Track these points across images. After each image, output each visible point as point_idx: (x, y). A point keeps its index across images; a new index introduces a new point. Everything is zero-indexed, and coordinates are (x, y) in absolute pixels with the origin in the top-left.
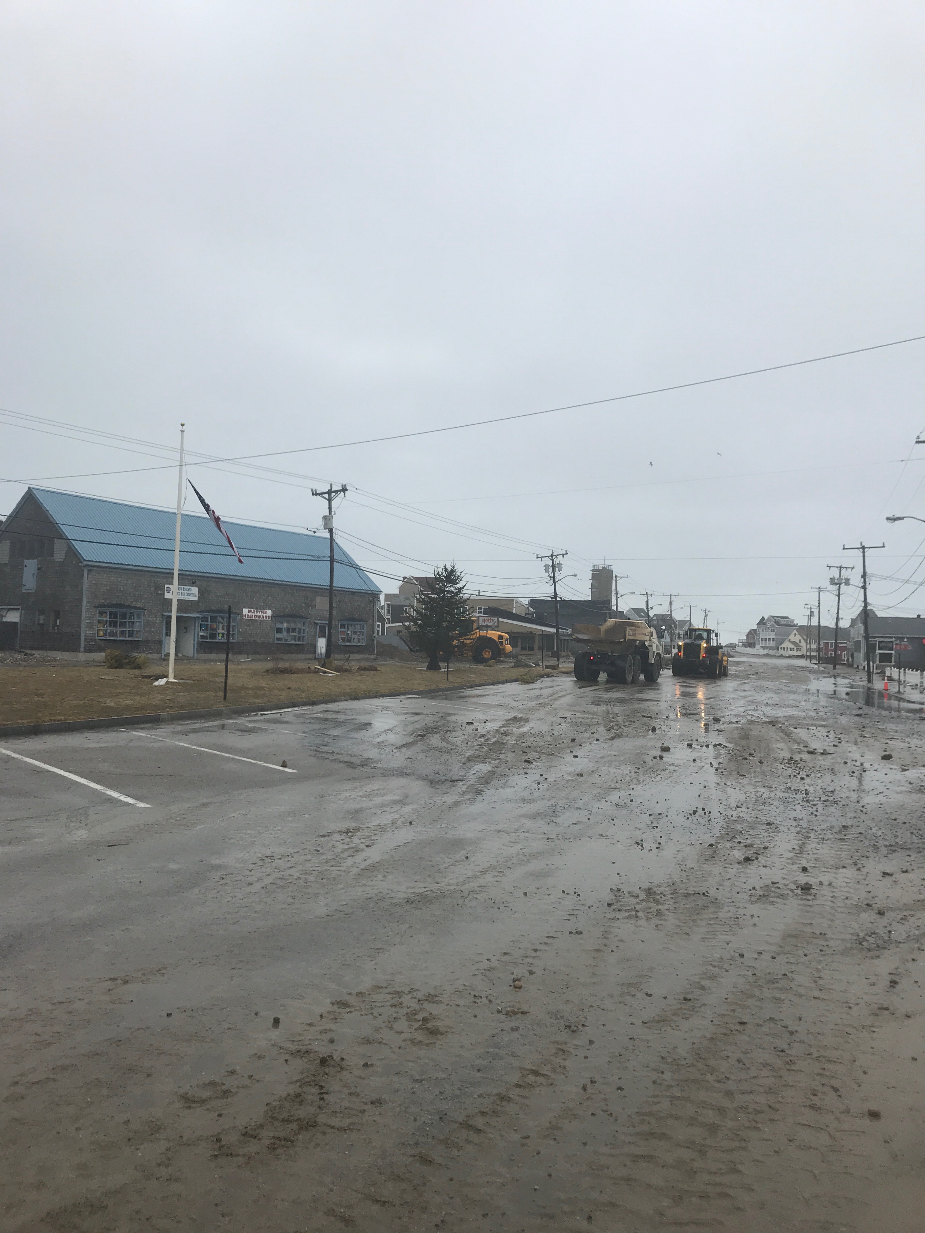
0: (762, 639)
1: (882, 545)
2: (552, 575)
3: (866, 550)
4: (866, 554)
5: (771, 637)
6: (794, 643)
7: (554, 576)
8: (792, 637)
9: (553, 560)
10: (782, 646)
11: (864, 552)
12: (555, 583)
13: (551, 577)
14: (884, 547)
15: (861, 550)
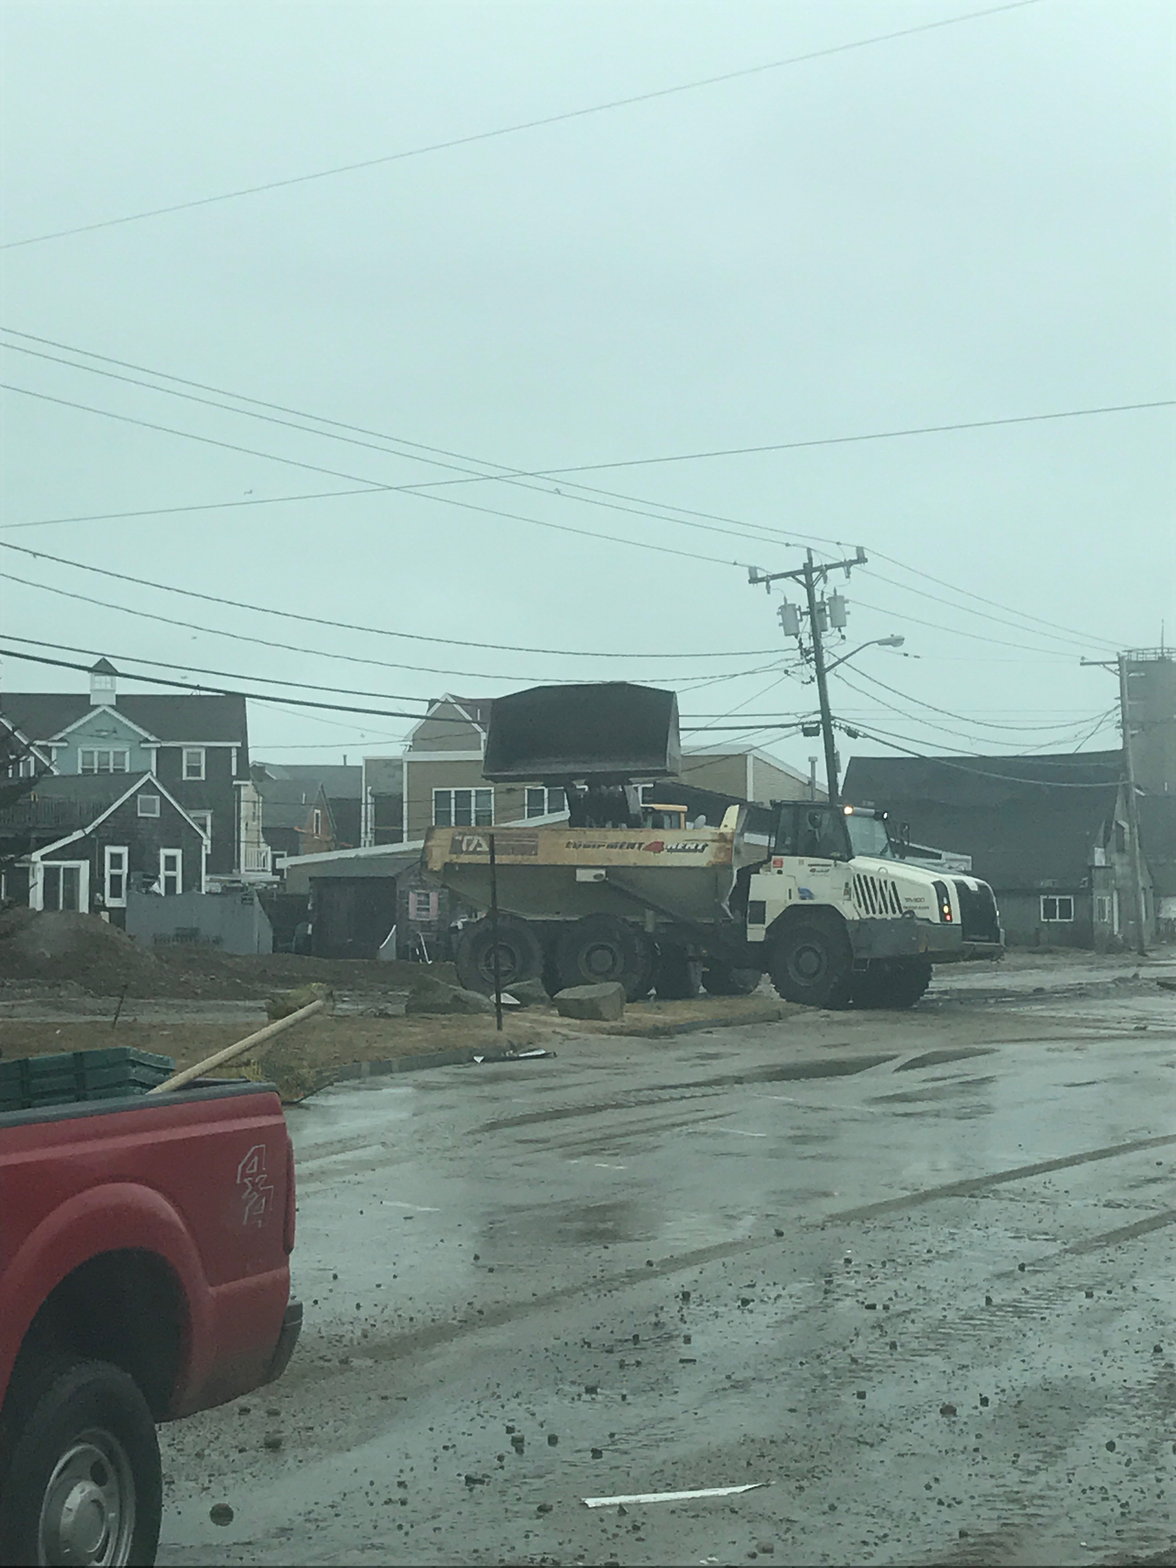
2: (808, 643)
7: (818, 647)
9: (809, 587)
12: (821, 673)
13: (805, 652)
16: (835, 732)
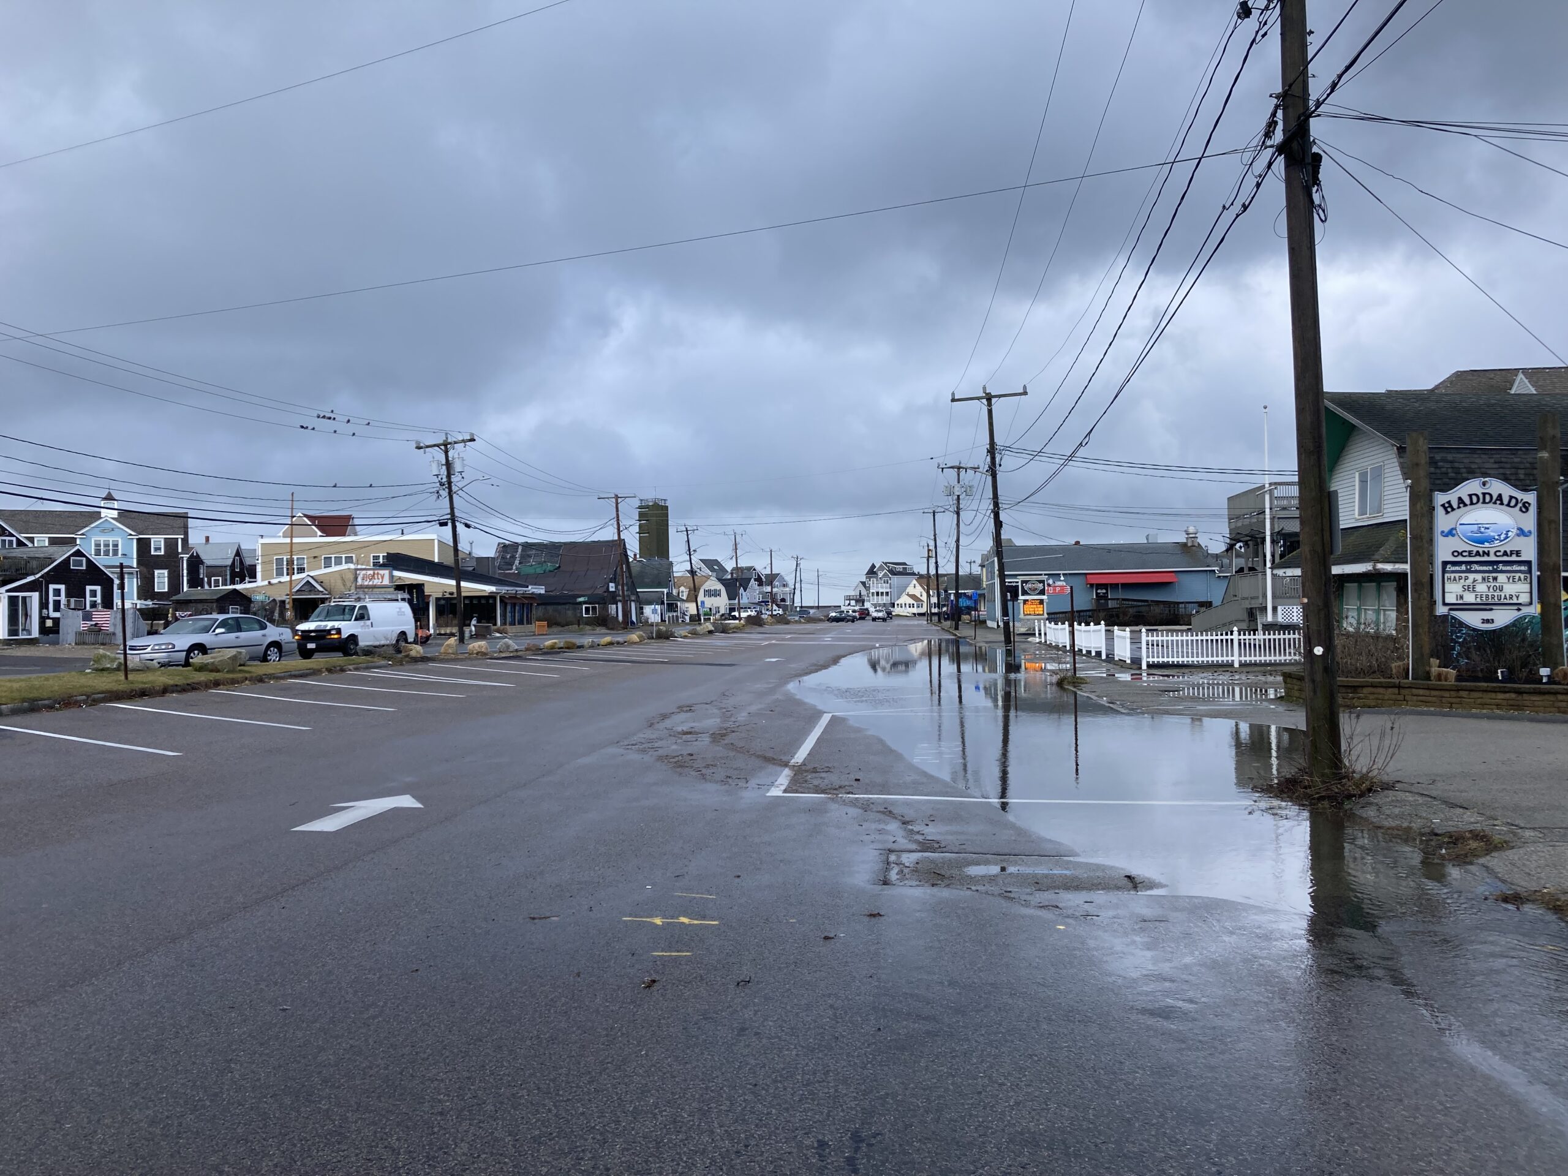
0: (873, 593)
1: (1021, 391)
2: (445, 480)
3: (994, 400)
4: (994, 408)
5: (884, 591)
6: (913, 597)
7: (450, 482)
8: (910, 590)
9: (446, 452)
10: (899, 602)
11: (990, 404)
12: (451, 494)
13: (442, 484)
14: (1025, 393)
15: (984, 401)
16: (457, 524)
